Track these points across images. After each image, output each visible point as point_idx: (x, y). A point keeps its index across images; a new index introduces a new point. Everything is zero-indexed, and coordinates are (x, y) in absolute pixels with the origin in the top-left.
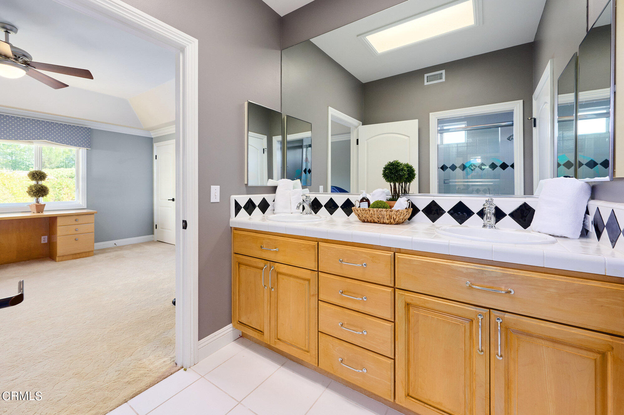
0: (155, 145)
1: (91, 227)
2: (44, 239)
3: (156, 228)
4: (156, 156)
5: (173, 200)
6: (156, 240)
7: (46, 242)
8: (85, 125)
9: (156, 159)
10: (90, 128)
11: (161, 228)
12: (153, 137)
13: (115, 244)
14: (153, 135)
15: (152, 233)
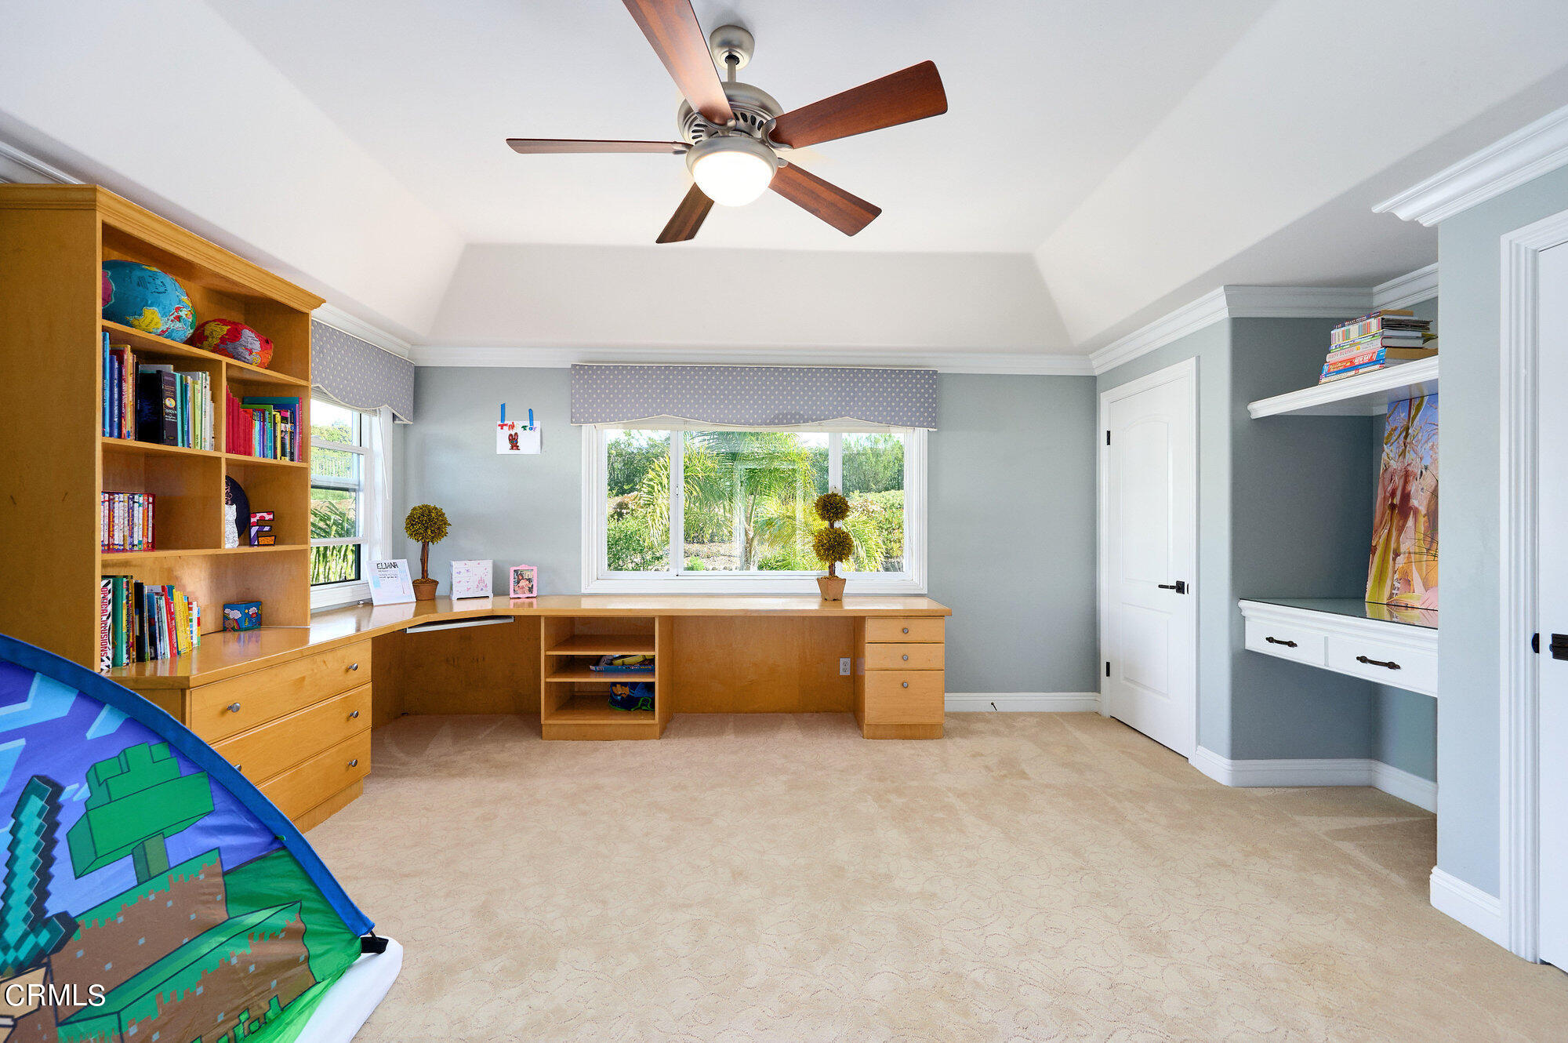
0: (1105, 399)
1: (935, 655)
2: (844, 667)
3: (1108, 674)
4: (1109, 433)
5: (1180, 587)
6: (1106, 713)
7: (848, 673)
8: (924, 367)
9: (1109, 443)
10: (935, 372)
11: (1126, 679)
12: (1097, 373)
13: (992, 704)
14: (1098, 366)
15: (1096, 687)
